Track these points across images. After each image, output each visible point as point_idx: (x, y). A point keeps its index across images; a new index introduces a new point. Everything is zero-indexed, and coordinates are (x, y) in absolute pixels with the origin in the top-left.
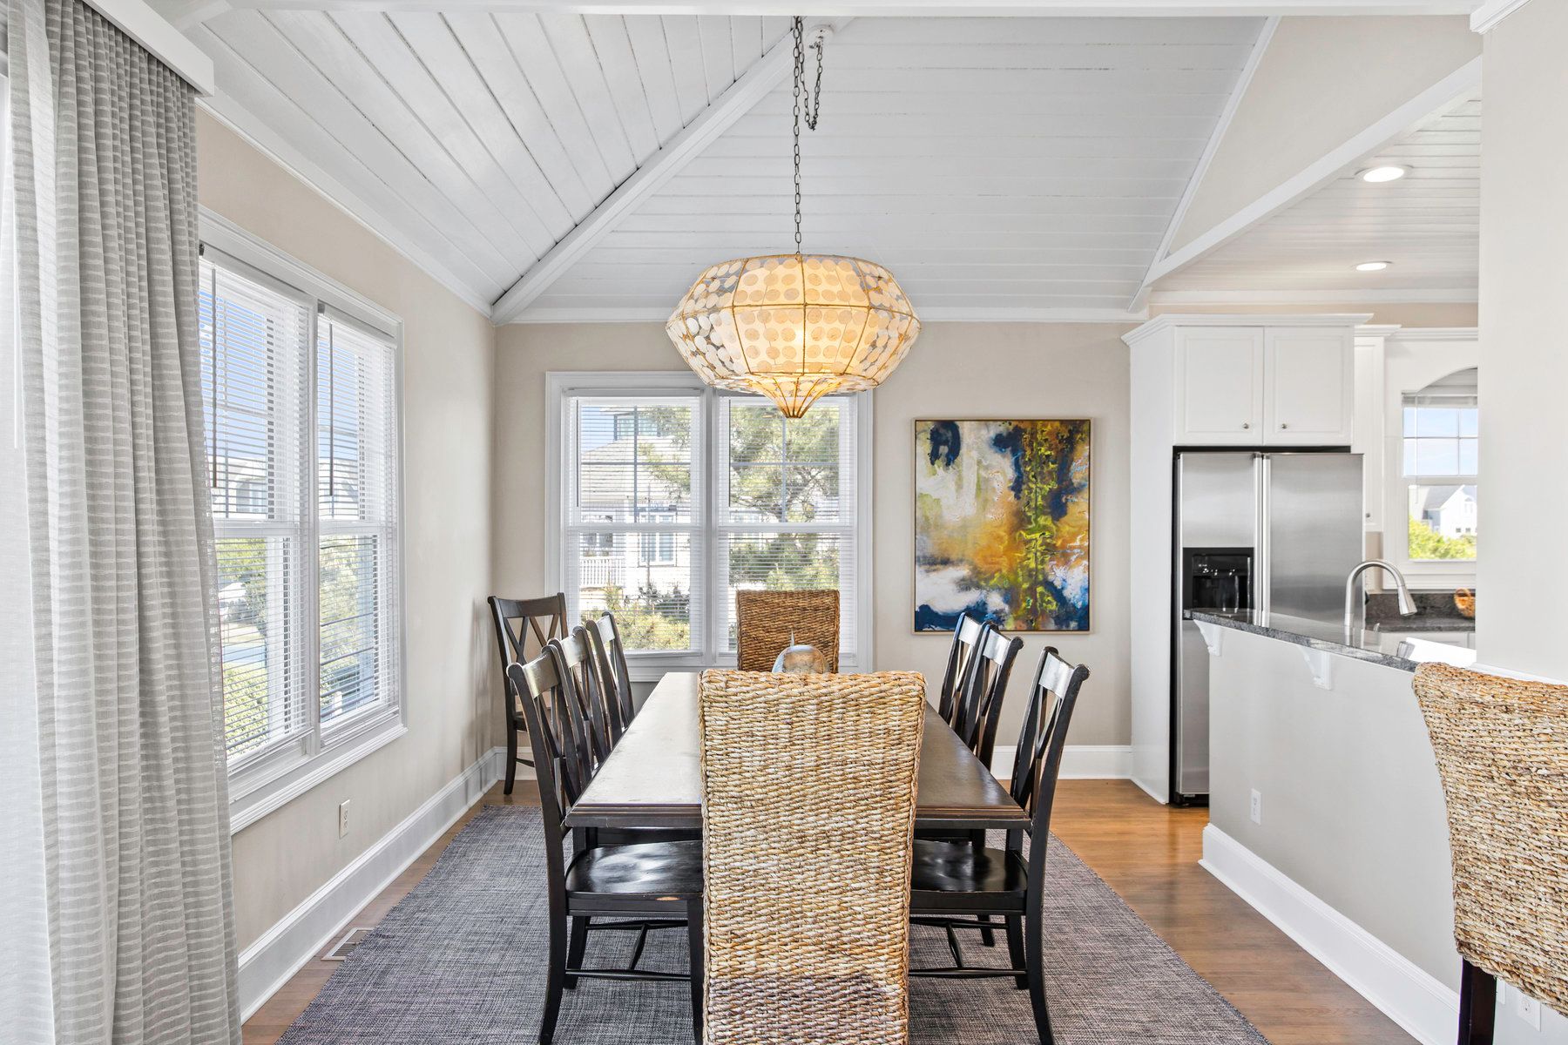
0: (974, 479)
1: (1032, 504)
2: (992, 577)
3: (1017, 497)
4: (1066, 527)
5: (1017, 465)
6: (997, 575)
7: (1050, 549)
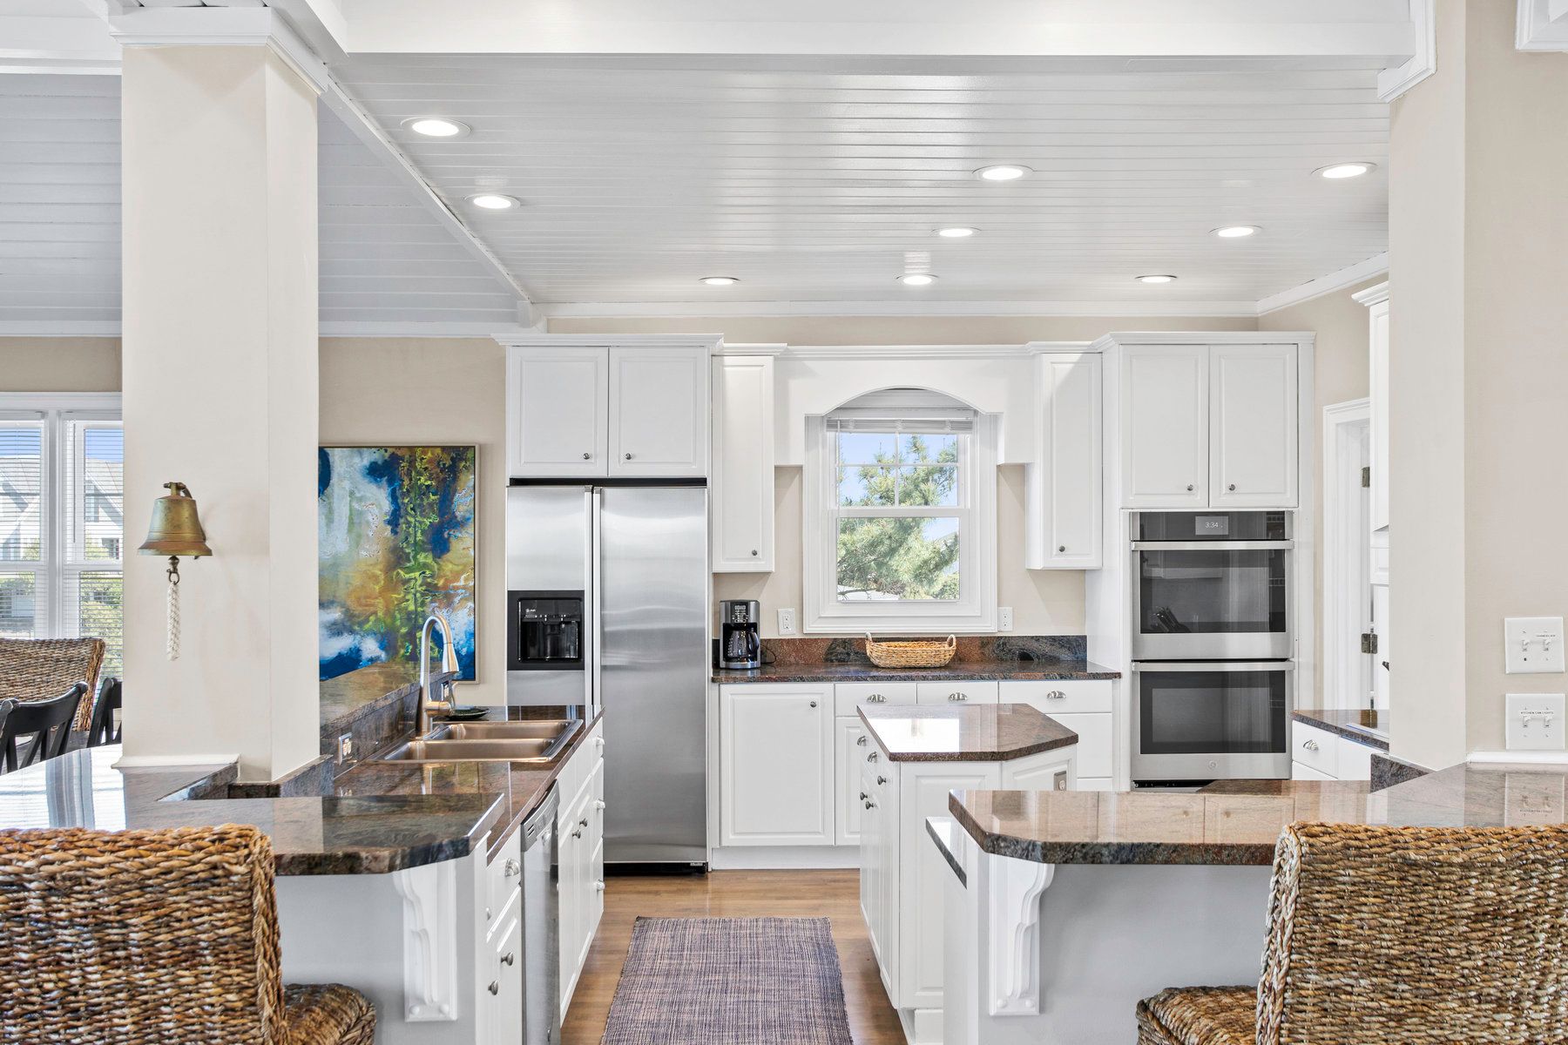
0: (345, 511)
1: (411, 540)
2: (367, 620)
3: (394, 532)
4: (449, 565)
5: (394, 497)
6: (372, 618)
7: (431, 589)
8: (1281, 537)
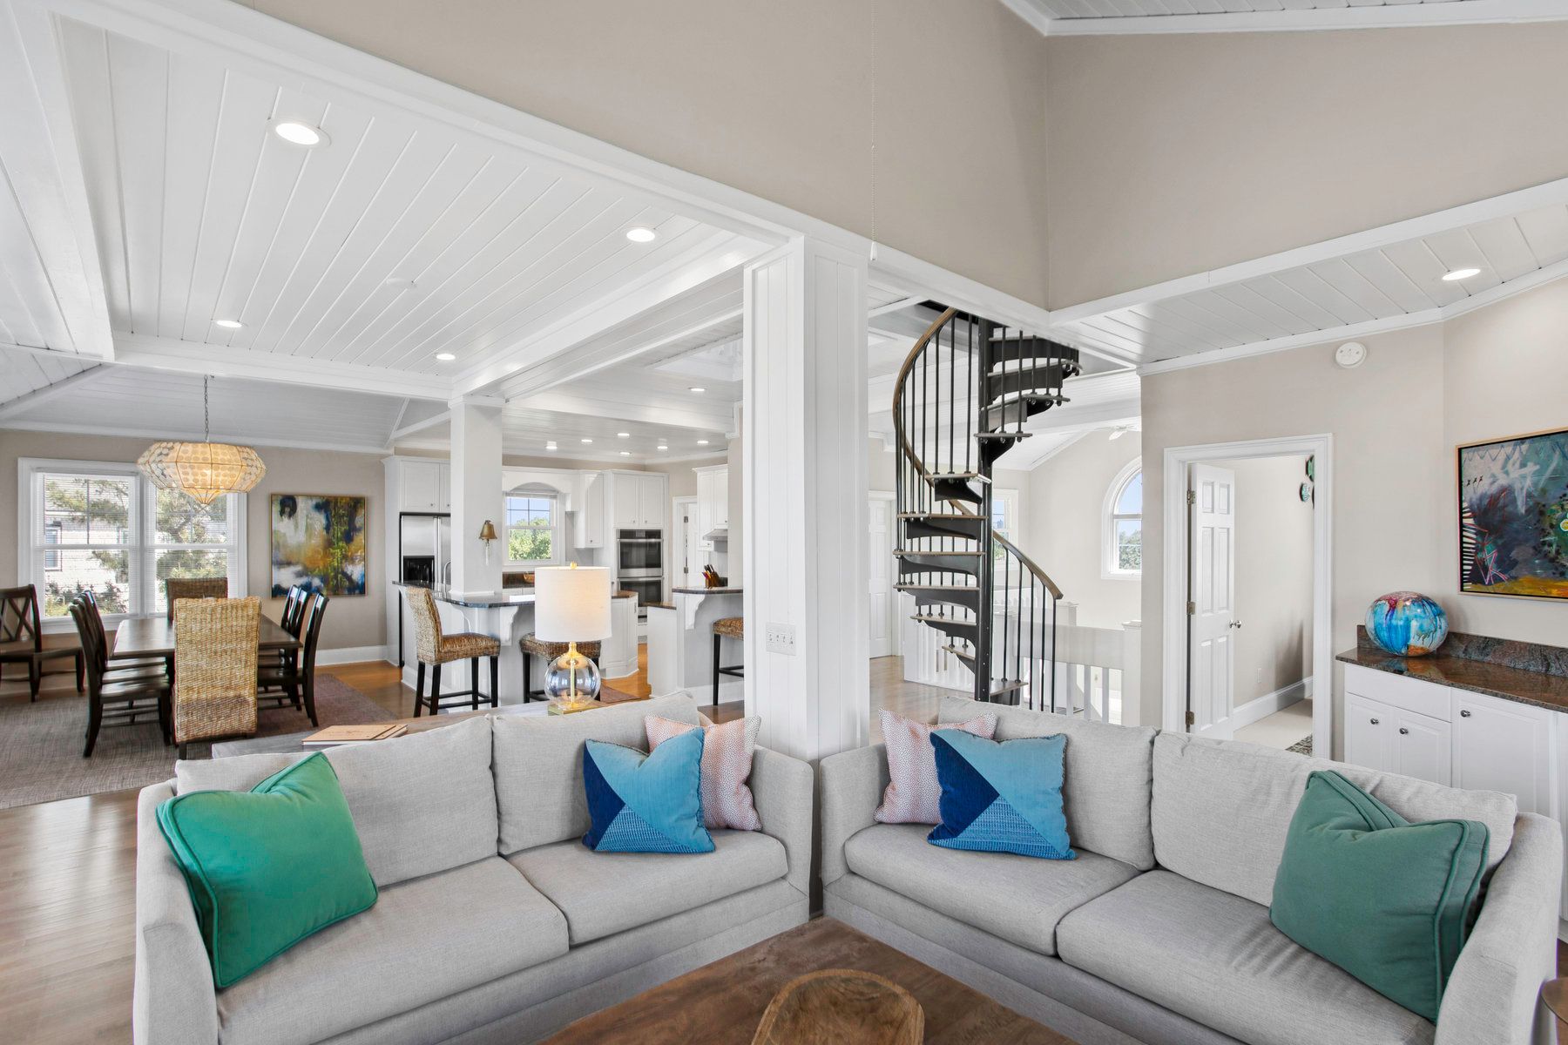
0: (304, 523)
1: (336, 536)
2: (315, 570)
3: (328, 532)
4: (353, 547)
5: (327, 518)
6: (317, 569)
7: (345, 557)
8: (659, 538)
